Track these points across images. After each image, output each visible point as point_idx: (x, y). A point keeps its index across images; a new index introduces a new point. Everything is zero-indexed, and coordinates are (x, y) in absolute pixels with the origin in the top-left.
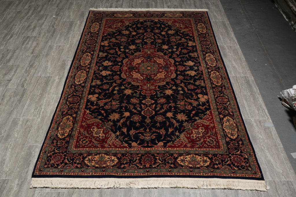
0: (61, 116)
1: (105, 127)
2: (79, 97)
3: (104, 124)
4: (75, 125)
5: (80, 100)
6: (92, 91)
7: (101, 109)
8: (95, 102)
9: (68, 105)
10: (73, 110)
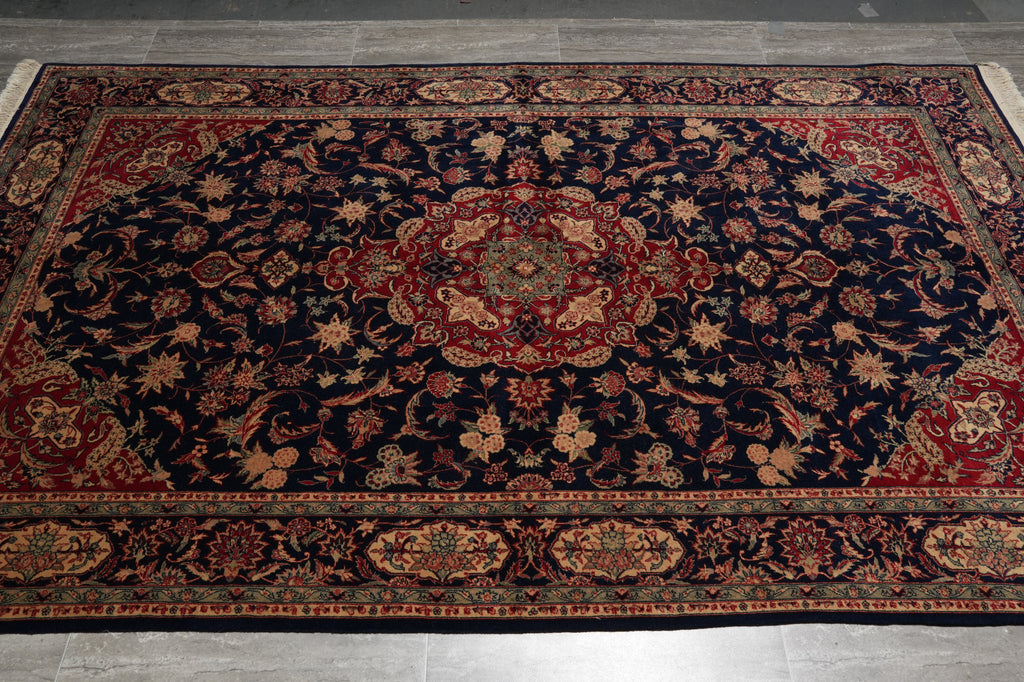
0: (941, 580)
1: (943, 397)
2: (781, 525)
3: (923, 400)
4: (971, 507)
5: (807, 516)
6: (724, 477)
7: (839, 422)
8: (808, 449)
9: (855, 568)
10: (881, 535)
